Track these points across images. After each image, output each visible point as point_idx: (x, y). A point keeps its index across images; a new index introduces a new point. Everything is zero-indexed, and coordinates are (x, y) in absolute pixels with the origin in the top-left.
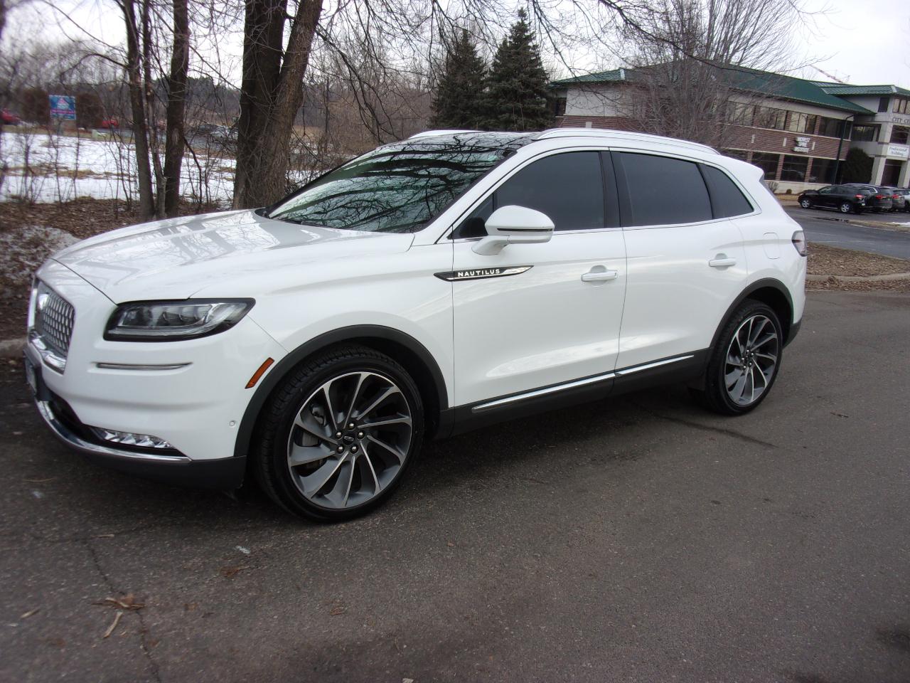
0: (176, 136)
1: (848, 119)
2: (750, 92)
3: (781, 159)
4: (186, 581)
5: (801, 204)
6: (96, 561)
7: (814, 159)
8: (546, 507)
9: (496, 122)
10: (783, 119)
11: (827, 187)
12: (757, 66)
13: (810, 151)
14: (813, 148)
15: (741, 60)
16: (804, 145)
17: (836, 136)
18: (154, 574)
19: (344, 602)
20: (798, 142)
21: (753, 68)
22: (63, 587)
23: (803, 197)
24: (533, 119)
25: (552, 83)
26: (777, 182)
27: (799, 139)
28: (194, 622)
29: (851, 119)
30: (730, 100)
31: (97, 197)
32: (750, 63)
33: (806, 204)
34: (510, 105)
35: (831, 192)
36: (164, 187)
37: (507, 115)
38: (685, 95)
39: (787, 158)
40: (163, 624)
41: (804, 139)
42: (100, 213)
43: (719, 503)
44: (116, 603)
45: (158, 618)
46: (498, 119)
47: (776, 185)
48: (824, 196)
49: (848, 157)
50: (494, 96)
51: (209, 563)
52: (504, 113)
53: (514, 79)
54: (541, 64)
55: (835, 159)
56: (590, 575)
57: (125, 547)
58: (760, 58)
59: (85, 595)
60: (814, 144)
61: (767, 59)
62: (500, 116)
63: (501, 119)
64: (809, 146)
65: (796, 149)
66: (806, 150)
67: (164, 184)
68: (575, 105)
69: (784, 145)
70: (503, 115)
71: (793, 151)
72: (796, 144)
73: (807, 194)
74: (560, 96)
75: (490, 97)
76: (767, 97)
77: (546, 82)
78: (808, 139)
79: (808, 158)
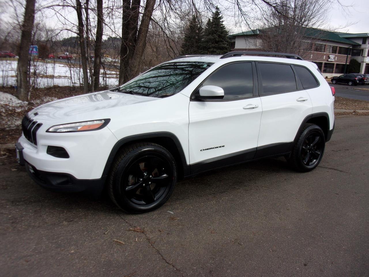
0: (98, 61)
1: (350, 48)
2: (311, 38)
3: (323, 64)
4: (155, 223)
5: (332, 82)
7: (337, 64)
8: (274, 196)
10: (324, 48)
11: (343, 75)
12: (314, 26)
13: (335, 61)
14: (336, 60)
15: (307, 25)
16: (333, 58)
17: (345, 55)
18: (143, 220)
19: (214, 229)
21: (313, 28)
22: (113, 225)
23: (333, 79)
24: (223, 51)
25: (230, 36)
27: (330, 56)
28: (165, 236)
30: (303, 41)
31: (61, 85)
32: (311, 25)
33: (334, 82)
34: (213, 45)
35: (345, 77)
36: (94, 81)
37: (212, 49)
38: (284, 39)
39: (325, 64)
40: (154, 237)
41: (332, 56)
42: (63, 91)
43: (338, 194)
44: (134, 230)
45: (151, 235)
48: (341, 79)
49: (350, 63)
50: (207, 42)
51: (161, 217)
52: (211, 48)
53: (215, 35)
54: (225, 28)
55: (345, 64)
56: (299, 219)
58: (315, 24)
59: (122, 228)
60: (336, 57)
61: (318, 24)
62: (209, 50)
64: (334, 58)
65: (329, 60)
66: (334, 60)
67: (94, 79)
68: (239, 44)
69: (324, 58)
71: (328, 61)
72: (329, 58)
73: (334, 78)
74: (232, 41)
75: (205, 42)
76: (318, 40)
77: (228, 35)
78: (334, 56)
79: (334, 63)
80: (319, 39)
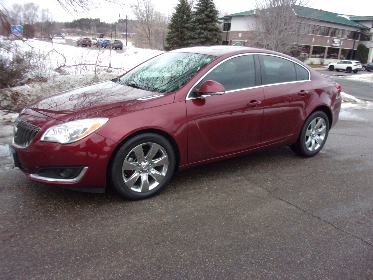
1: (358, 31)
3: (327, 49)
7: (342, 49)
9: (195, 34)
13: (340, 46)
14: (342, 44)
16: (338, 43)
17: (352, 39)
20: (334, 41)
26: (325, 59)
27: (335, 40)
34: (201, 26)
39: (329, 49)
41: (337, 40)
46: (196, 32)
47: (324, 61)
49: (358, 48)
53: (203, 14)
60: (342, 42)
63: (197, 32)
64: (340, 43)
65: (334, 45)
66: (338, 45)
69: (328, 43)
70: (198, 30)
71: (332, 46)
72: (333, 42)
78: (339, 40)
79: (339, 49)
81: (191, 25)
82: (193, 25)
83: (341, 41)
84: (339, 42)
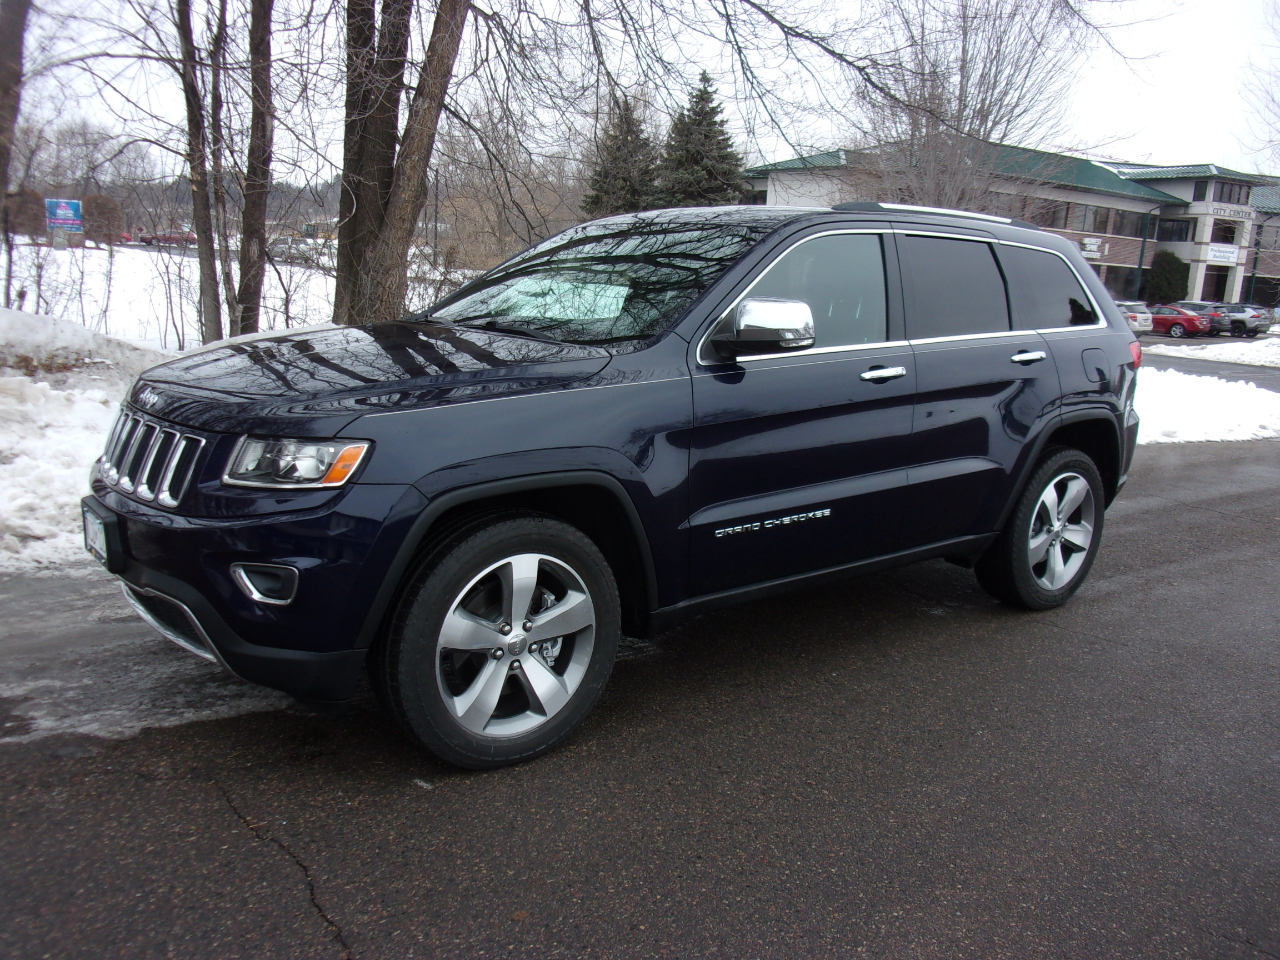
0: (254, 249)
1: (1153, 212)
2: (1018, 179)
6: (229, 800)
7: (1109, 267)
10: (1063, 213)
12: (1027, 142)
13: (1103, 257)
14: (1106, 253)
15: (1005, 136)
16: (1094, 248)
17: (1137, 236)
20: (1085, 245)
21: (1021, 146)
22: (192, 835)
25: (747, 171)
27: (1086, 241)
29: (1157, 212)
30: (991, 189)
32: (1017, 139)
36: (239, 319)
41: (1093, 240)
49: (1154, 264)
51: (380, 801)
53: (696, 168)
54: (731, 146)
55: (1137, 267)
57: (265, 784)
58: (1031, 132)
60: (1107, 246)
61: (1039, 132)
64: (1100, 249)
65: (1084, 255)
66: (1098, 255)
67: (239, 314)
72: (1082, 247)
74: (758, 188)
75: (662, 192)
76: (1041, 185)
77: (741, 170)
78: (1099, 241)
79: (1100, 266)
80: (1044, 184)
81: (660, 199)
82: (667, 199)
83: (1103, 244)
84: (1099, 247)
